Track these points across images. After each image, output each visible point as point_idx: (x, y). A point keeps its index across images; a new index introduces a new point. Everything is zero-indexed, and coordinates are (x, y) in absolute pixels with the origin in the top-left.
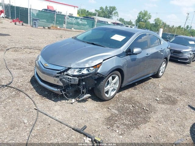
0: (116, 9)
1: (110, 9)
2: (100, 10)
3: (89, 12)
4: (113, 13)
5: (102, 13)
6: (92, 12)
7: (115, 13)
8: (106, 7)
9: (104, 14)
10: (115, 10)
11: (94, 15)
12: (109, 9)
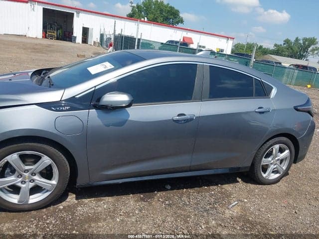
0: (317, 43)
1: (304, 43)
2: (284, 44)
3: (263, 47)
4: (310, 49)
5: (288, 49)
6: (267, 49)
7: (313, 50)
8: (297, 40)
9: (291, 51)
10: (314, 44)
11: (271, 54)
12: (301, 42)
